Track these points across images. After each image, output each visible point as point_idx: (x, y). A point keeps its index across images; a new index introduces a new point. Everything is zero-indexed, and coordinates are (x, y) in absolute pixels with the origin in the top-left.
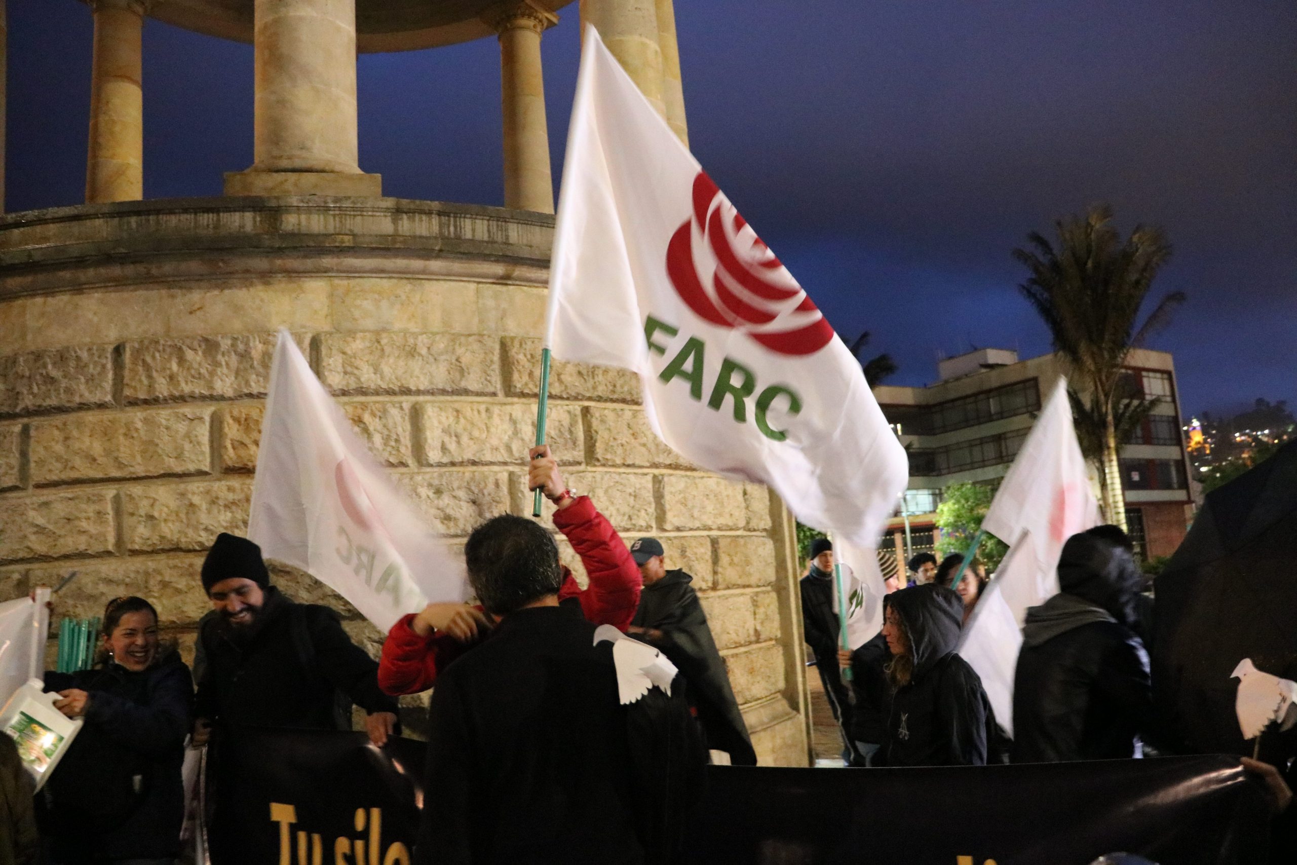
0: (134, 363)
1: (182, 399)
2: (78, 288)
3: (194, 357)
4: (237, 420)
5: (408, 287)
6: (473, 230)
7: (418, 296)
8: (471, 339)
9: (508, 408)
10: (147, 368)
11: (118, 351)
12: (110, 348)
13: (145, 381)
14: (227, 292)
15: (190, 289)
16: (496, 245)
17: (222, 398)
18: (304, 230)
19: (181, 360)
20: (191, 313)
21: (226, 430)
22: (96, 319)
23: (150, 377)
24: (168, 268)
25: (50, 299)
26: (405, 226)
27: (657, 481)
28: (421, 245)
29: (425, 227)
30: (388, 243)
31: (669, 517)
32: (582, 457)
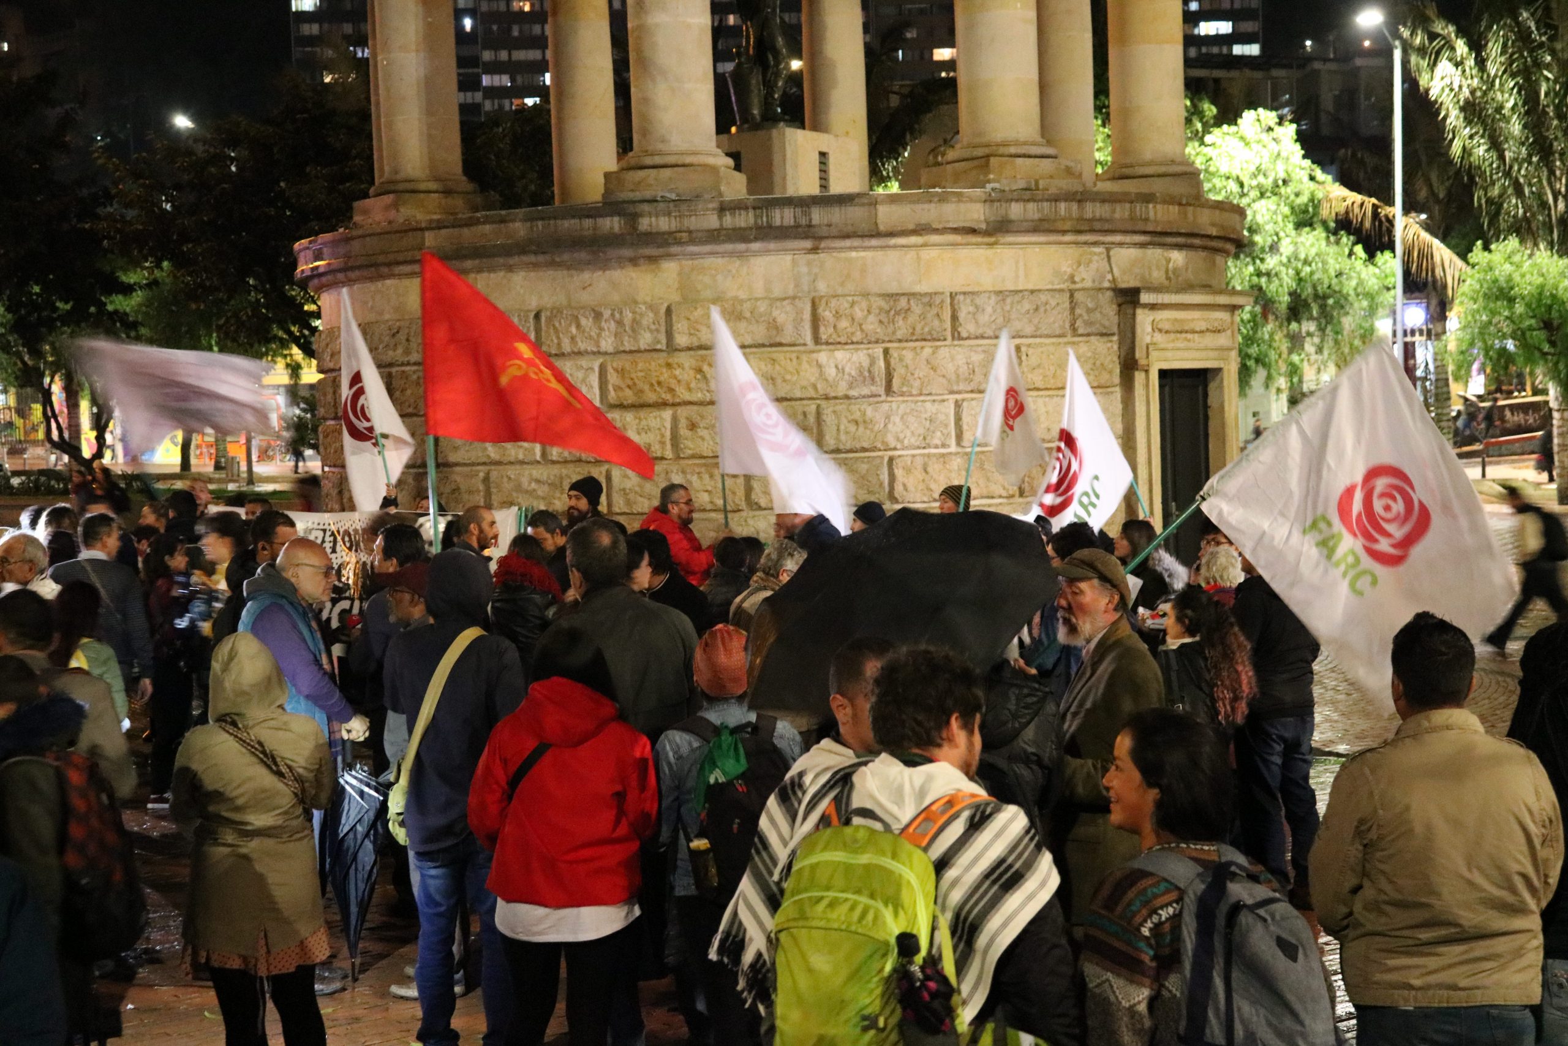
0: (548, 328)
1: (579, 353)
2: (510, 269)
3: (586, 322)
4: (616, 370)
5: (738, 263)
6: (782, 218)
7: (745, 269)
8: (785, 303)
9: (815, 355)
10: (556, 331)
11: (537, 316)
12: (532, 315)
13: (556, 341)
14: (608, 272)
15: (582, 270)
16: (800, 230)
17: (606, 353)
18: (654, 231)
19: (578, 326)
20: (584, 289)
21: (609, 377)
22: (522, 291)
23: (558, 338)
24: (566, 257)
25: (492, 275)
26: (728, 221)
27: (958, 405)
28: (740, 235)
29: (744, 220)
30: (714, 236)
31: (967, 436)
32: (881, 390)
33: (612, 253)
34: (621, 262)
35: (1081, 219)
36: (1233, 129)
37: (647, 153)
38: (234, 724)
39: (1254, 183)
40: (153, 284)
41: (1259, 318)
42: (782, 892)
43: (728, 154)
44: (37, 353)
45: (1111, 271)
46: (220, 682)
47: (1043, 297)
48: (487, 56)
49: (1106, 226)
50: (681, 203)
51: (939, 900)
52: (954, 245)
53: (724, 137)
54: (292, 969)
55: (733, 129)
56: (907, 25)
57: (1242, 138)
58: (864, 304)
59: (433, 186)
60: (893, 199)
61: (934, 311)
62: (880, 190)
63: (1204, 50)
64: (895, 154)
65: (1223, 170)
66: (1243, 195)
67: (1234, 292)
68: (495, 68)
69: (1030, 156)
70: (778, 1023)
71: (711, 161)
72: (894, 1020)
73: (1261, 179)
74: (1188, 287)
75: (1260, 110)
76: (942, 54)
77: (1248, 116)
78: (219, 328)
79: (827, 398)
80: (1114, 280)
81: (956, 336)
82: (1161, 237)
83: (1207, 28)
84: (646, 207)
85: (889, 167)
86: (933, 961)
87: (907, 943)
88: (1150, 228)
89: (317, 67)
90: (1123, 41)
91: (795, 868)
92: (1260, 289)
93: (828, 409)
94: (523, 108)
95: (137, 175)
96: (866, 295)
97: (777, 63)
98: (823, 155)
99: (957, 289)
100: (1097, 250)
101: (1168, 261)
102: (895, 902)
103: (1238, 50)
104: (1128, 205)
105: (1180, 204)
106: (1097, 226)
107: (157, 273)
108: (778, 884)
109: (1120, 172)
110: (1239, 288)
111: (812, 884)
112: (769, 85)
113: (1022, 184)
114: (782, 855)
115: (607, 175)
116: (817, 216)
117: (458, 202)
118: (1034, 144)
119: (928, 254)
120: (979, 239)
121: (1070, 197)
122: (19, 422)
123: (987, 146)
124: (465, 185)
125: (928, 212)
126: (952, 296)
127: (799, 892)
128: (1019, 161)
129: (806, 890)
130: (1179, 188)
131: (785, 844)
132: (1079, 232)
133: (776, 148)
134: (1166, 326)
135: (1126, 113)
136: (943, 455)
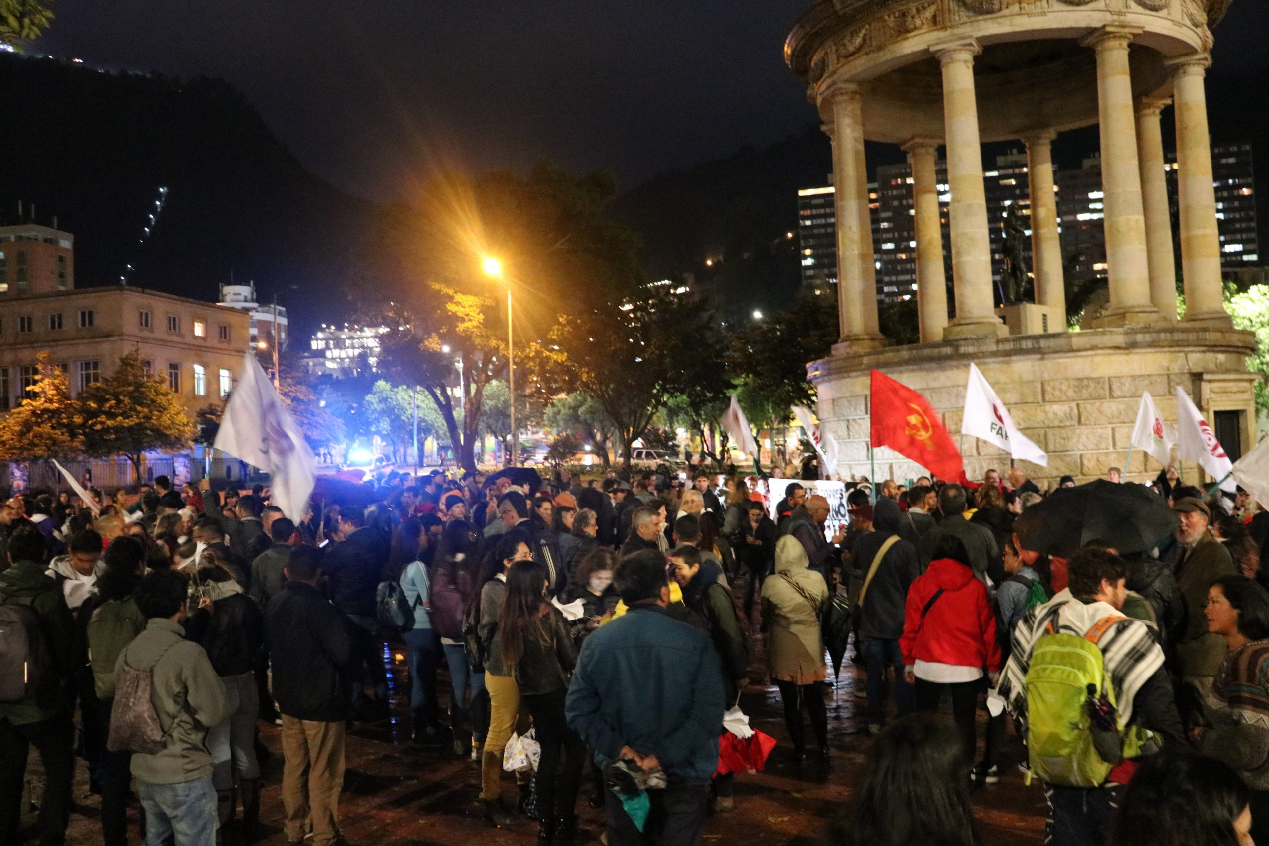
7: (1009, 369)
8: (1029, 384)
9: (1043, 408)
14: (945, 372)
26: (1001, 347)
27: (1113, 429)
28: (1008, 354)
29: (1009, 346)
30: (994, 354)
31: (1119, 444)
32: (1075, 422)
33: (948, 363)
34: (951, 368)
35: (1173, 341)
36: (1245, 295)
37: (962, 318)
38: (786, 575)
39: (1258, 320)
40: (746, 384)
41: (1263, 385)
42: (1028, 664)
43: (1000, 317)
44: (698, 415)
45: (1188, 365)
46: (779, 557)
47: (1154, 378)
48: (886, 279)
49: (1185, 343)
50: (979, 340)
51: (1105, 668)
52: (1110, 355)
53: (998, 309)
54: (812, 683)
55: (1002, 306)
56: (1080, 254)
57: (1251, 299)
58: (1067, 384)
59: (866, 337)
60: (1079, 334)
61: (1100, 386)
62: (1070, 330)
63: (1228, 259)
64: (1077, 312)
65: (1242, 315)
66: (1252, 326)
67: (1249, 373)
68: (890, 284)
69: (1145, 312)
70: (1030, 726)
71: (992, 320)
72: (1087, 725)
73: (1261, 318)
74: (1227, 371)
75: (1259, 285)
76: (1098, 266)
77: (1253, 289)
78: (773, 402)
79: (1049, 427)
80: (1190, 369)
81: (1112, 396)
82: (1214, 348)
83: (1229, 248)
84: (962, 343)
85: (1074, 319)
86: (1104, 697)
87: (1091, 689)
88: (1207, 343)
89: (812, 288)
90: (1190, 257)
91: (1034, 654)
92: (1263, 370)
93: (1050, 432)
94: (903, 301)
95: (739, 338)
96: (1067, 379)
97: (1022, 275)
98: (1044, 315)
99: (1112, 375)
100: (1180, 355)
101: (1217, 359)
102: (1083, 668)
103: (1246, 258)
104: (1195, 334)
105: (1222, 332)
106: (1180, 343)
107: (747, 380)
108: (1027, 662)
109: (1190, 317)
110: (1252, 370)
111: (1043, 661)
112: (1018, 285)
113: (1142, 325)
114: (1027, 648)
115: (945, 329)
116: (1043, 343)
117: (877, 344)
118: (1147, 306)
119: (1097, 359)
120: (1122, 351)
121: (1165, 330)
122: (691, 444)
123: (1124, 308)
124: (881, 336)
125: (1096, 340)
126: (1109, 379)
127: (1037, 665)
128: (1140, 315)
129: (1040, 664)
130: (1219, 324)
131: (1028, 642)
132: (1171, 346)
133: (1022, 313)
134: (1217, 390)
135: (1193, 290)
136: (1106, 453)
